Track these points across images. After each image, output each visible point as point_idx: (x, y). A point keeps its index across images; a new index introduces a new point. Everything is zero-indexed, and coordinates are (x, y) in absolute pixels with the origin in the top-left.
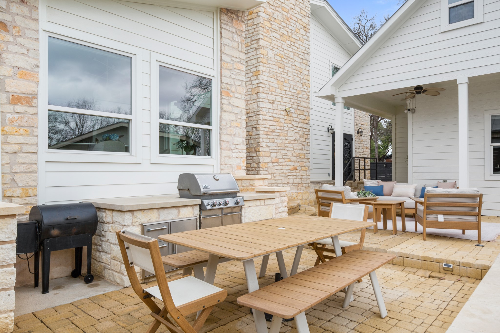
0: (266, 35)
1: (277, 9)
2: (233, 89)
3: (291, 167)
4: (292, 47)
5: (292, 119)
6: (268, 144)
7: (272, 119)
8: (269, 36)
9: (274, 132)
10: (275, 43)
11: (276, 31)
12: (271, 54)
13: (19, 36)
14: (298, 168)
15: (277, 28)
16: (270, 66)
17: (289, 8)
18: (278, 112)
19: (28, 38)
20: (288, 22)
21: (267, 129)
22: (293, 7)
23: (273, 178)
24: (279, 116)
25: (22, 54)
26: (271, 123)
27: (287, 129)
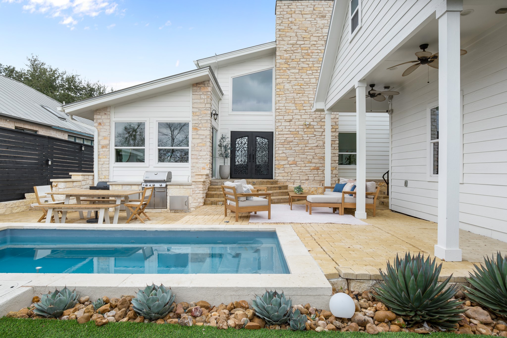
0: (283, 74)
1: (295, 51)
2: (200, 126)
3: (311, 168)
4: (314, 74)
5: (313, 130)
6: (284, 151)
7: (289, 133)
8: (286, 74)
9: (292, 142)
10: (294, 77)
11: (294, 68)
12: (287, 86)
14: (320, 168)
15: (295, 65)
16: (287, 95)
17: (309, 46)
18: (296, 127)
19: (106, 126)
20: (309, 57)
21: (283, 141)
22: (315, 43)
23: (290, 175)
24: (297, 130)
26: (287, 136)
27: (308, 138)
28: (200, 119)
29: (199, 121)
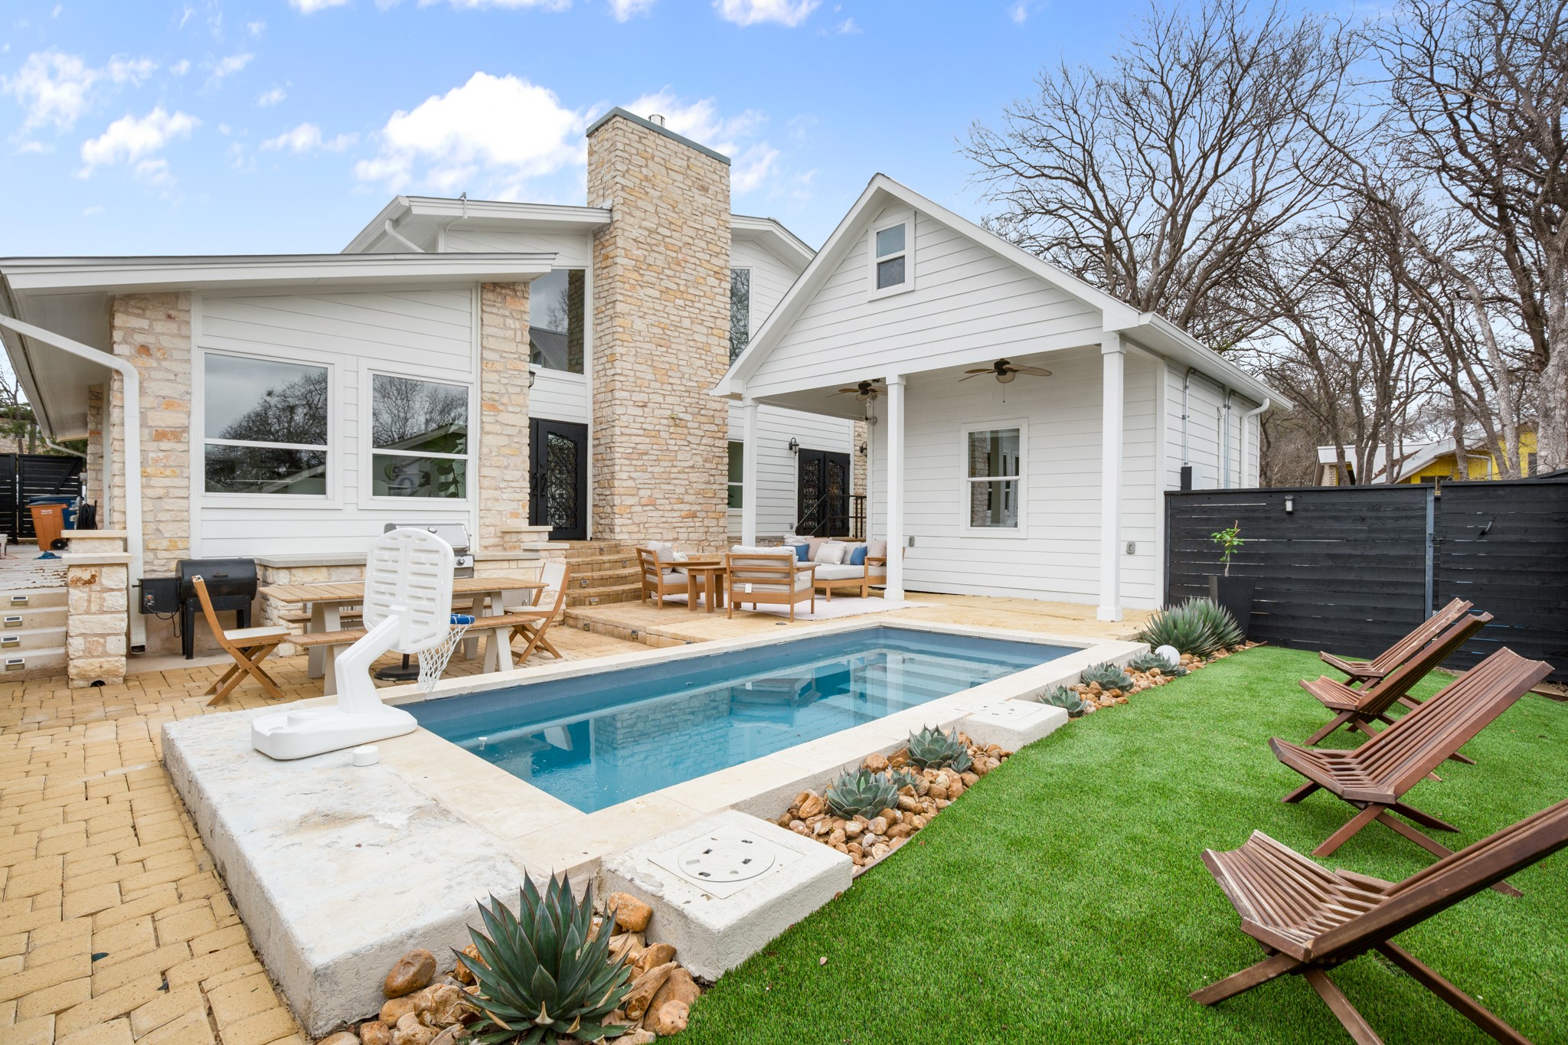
0: (630, 294)
1: (654, 248)
2: (505, 400)
3: (683, 514)
4: (688, 309)
5: (685, 431)
6: (632, 475)
7: (641, 432)
8: (636, 295)
9: (646, 454)
10: (651, 305)
11: (652, 286)
12: (639, 324)
13: (165, 359)
14: (698, 514)
15: (654, 280)
16: (638, 344)
17: (681, 244)
18: (655, 421)
19: (176, 360)
20: (679, 268)
21: (630, 451)
22: (690, 241)
23: (643, 530)
24: (657, 427)
25: (168, 380)
26: (638, 440)
27: (676, 448)
28: (504, 381)
29: (502, 387)
